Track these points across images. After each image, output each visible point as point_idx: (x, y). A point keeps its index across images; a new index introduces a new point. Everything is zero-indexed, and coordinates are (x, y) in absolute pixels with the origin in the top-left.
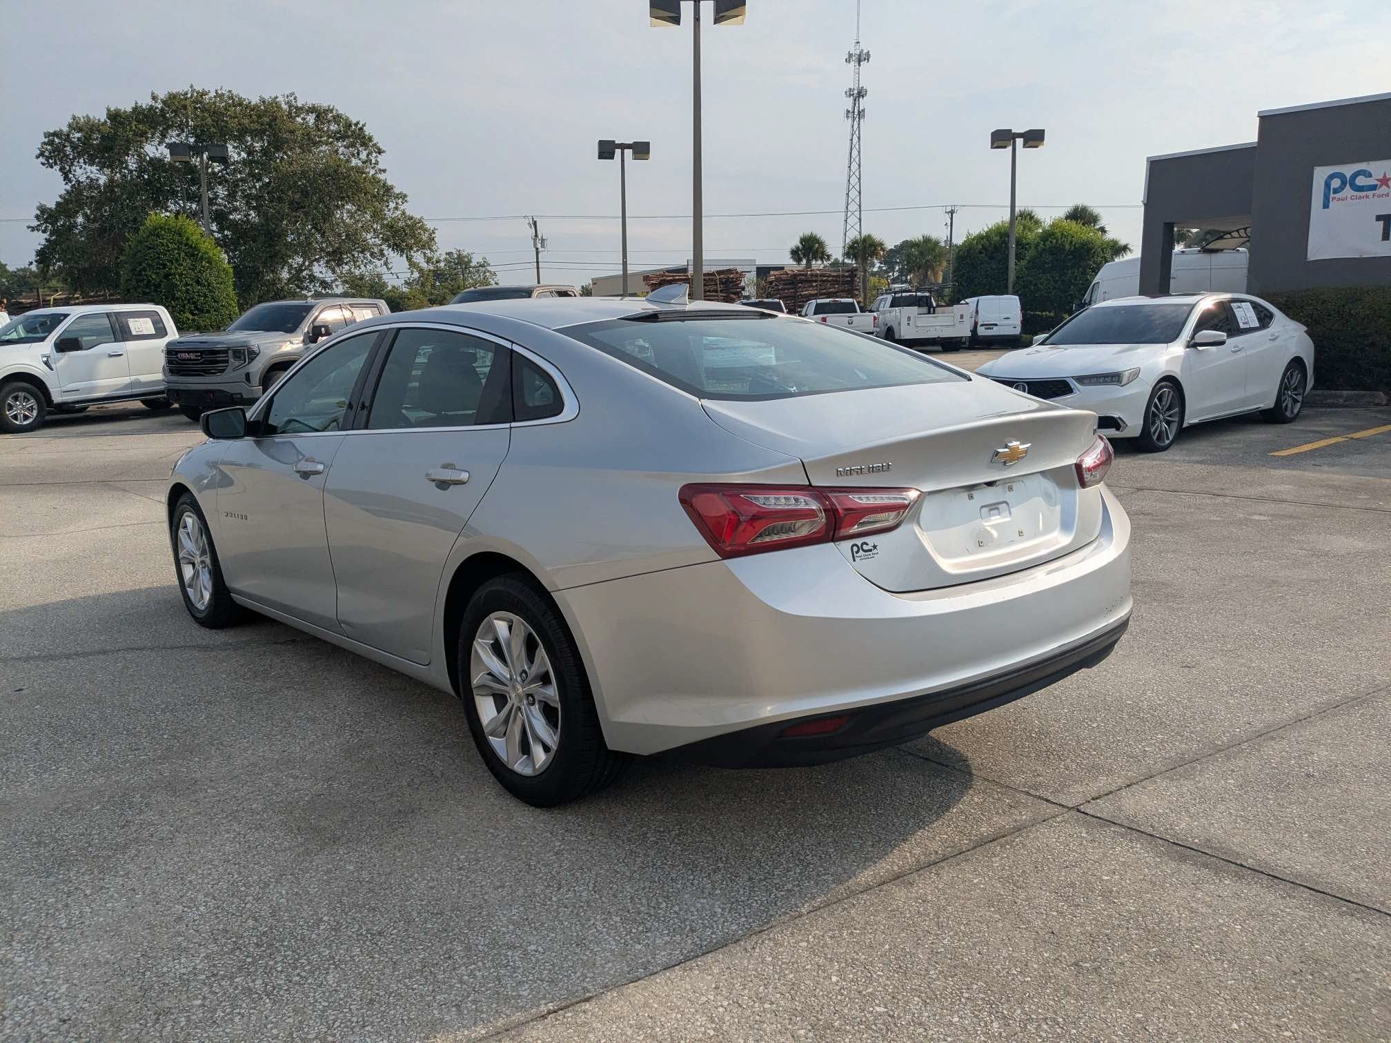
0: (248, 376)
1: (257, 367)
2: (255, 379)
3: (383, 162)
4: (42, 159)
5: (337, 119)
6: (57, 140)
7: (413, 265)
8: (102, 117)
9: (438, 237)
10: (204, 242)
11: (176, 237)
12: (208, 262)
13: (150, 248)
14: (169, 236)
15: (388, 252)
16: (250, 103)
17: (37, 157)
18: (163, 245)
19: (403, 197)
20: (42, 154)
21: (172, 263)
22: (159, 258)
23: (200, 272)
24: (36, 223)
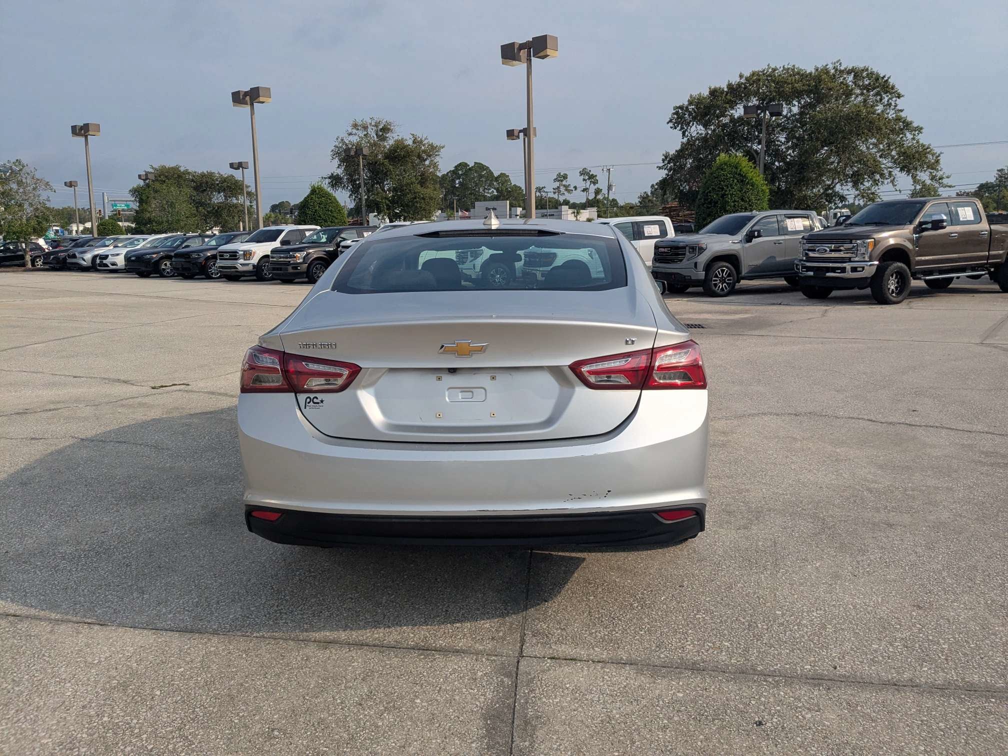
0: (696, 264)
1: (703, 259)
2: (701, 267)
3: (901, 103)
4: (671, 125)
5: (871, 75)
6: (680, 111)
7: (915, 181)
8: (706, 93)
9: (942, 159)
10: (752, 172)
11: (734, 170)
12: (751, 186)
13: (716, 178)
14: (729, 169)
15: (896, 172)
16: (806, 72)
17: (668, 123)
18: (724, 175)
19: (919, 129)
20: (671, 121)
21: (728, 188)
22: (720, 184)
23: (745, 192)
24: (661, 165)
